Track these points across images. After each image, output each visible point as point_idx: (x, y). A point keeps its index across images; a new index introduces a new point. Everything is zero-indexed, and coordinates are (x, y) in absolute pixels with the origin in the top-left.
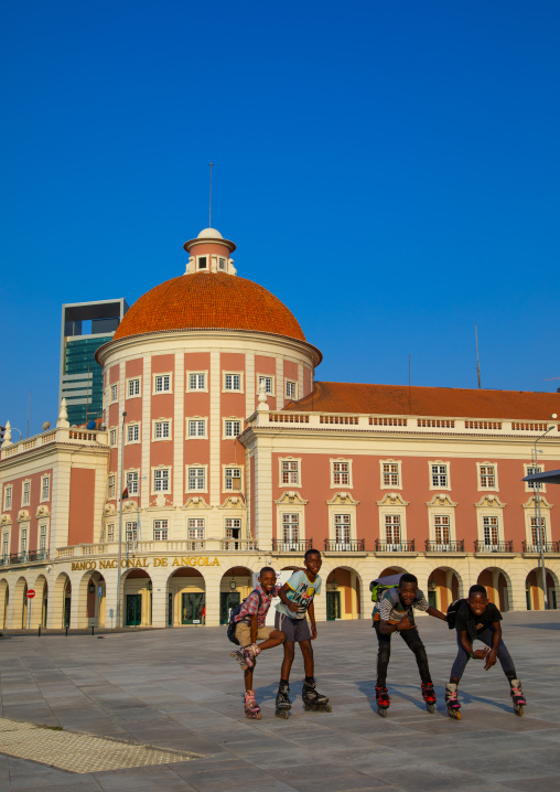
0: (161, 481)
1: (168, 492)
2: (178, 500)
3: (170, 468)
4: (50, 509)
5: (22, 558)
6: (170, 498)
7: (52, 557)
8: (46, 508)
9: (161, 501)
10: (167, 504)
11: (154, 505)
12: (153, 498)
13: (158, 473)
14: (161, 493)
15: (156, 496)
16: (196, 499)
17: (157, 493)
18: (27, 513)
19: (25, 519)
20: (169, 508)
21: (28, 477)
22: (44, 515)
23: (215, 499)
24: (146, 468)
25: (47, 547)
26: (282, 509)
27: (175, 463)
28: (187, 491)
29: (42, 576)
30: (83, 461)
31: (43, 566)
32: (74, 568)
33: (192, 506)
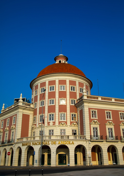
0: (52, 117)
1: (54, 121)
2: (57, 123)
3: (54, 113)
4: (15, 126)
5: (5, 142)
6: (54, 123)
7: (15, 142)
8: (14, 126)
9: (51, 124)
10: (53, 125)
11: (49, 125)
12: (49, 123)
13: (50, 115)
14: (52, 121)
15: (50, 122)
16: (63, 123)
17: (50, 121)
18: (8, 128)
19: (7, 130)
20: (54, 126)
21: (9, 118)
22: (13, 128)
23: (69, 123)
24: (46, 114)
25: (14, 139)
26: (93, 126)
27: (56, 112)
28: (60, 121)
29: (12, 148)
30: (27, 112)
31: (12, 145)
32: (23, 145)
33: (61, 125)
